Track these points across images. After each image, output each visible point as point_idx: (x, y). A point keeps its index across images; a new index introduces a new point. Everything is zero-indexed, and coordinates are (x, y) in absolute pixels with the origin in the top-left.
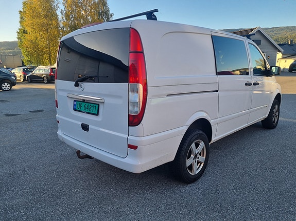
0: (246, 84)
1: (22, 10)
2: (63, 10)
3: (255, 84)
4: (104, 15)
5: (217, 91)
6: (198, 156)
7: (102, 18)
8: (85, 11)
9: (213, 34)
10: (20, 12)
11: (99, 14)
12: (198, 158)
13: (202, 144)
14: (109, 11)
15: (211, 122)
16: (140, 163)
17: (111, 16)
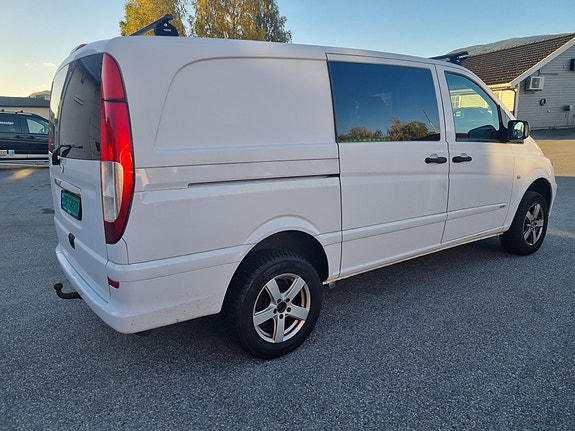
0: (428, 161)
1: (125, 20)
2: (193, 15)
3: (457, 160)
4: (268, 21)
5: (338, 175)
6: (290, 305)
7: (265, 27)
8: (232, 16)
9: (332, 58)
10: (122, 23)
11: (259, 20)
12: (289, 310)
13: (299, 283)
14: (277, 12)
15: (321, 239)
16: (128, 315)
17: (282, 23)
